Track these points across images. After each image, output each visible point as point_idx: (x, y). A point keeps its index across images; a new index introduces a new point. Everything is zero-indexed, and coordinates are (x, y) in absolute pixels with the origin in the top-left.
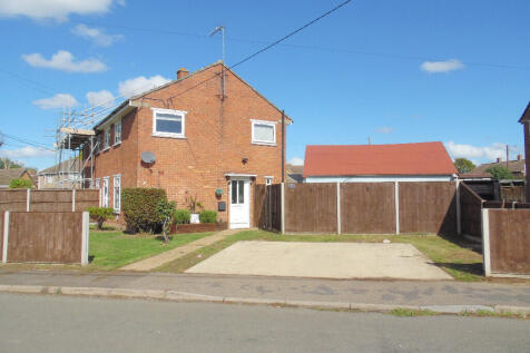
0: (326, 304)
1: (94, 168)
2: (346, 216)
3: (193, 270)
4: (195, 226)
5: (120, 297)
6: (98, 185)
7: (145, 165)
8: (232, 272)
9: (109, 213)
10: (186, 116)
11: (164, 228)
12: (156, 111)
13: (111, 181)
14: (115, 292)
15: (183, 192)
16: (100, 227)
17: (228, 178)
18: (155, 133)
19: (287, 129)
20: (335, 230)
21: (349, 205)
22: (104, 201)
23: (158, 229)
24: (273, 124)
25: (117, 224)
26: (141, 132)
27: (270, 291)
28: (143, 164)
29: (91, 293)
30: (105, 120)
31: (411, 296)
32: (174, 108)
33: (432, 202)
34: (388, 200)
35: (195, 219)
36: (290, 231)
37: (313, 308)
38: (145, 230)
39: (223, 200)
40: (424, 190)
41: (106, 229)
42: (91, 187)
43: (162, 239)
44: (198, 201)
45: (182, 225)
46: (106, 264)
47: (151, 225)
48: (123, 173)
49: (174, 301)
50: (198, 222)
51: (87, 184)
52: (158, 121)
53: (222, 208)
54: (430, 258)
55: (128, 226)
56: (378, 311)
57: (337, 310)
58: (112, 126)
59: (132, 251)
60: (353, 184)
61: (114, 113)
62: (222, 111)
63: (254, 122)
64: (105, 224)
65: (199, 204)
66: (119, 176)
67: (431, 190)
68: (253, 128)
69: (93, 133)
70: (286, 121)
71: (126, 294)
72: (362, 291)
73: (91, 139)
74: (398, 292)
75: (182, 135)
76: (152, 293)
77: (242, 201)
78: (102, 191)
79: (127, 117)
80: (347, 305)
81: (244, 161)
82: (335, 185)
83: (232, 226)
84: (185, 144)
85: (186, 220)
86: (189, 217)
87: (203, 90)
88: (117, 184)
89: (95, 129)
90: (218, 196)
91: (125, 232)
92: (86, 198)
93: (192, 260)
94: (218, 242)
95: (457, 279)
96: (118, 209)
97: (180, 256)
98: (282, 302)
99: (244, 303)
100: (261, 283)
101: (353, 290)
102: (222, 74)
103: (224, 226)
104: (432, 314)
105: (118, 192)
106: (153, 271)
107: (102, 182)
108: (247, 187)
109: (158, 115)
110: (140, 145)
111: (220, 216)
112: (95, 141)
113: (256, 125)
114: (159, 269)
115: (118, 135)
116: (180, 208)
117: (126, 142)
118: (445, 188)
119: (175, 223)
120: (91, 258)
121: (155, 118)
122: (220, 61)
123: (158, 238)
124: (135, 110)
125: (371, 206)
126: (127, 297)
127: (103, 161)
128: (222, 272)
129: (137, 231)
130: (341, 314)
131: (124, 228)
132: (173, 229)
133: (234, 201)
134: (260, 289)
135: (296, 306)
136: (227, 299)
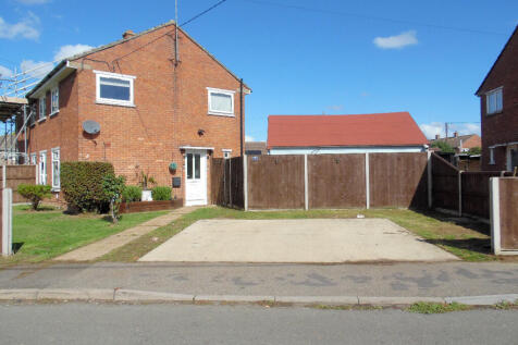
0: (328, 299)
1: (28, 142)
2: (314, 190)
3: (149, 257)
4: (147, 204)
5: (51, 301)
6: (34, 161)
7: (87, 135)
8: (198, 259)
9: (46, 191)
10: (135, 81)
11: (112, 207)
12: (99, 74)
13: (49, 156)
14: (44, 294)
15: (132, 167)
16: (35, 207)
17: (183, 151)
18: (99, 99)
19: (246, 99)
20: (303, 205)
21: (316, 178)
22: (41, 178)
23: (104, 208)
24: (231, 93)
25: (57, 203)
26: (82, 99)
27: (251, 284)
28: (86, 135)
29: (9, 297)
30: (39, 86)
31: (425, 283)
32: (121, 73)
33: (403, 174)
34: (358, 173)
35: (147, 196)
36: (253, 207)
37: (313, 306)
38: (90, 209)
39: (178, 175)
40: (396, 161)
41: (42, 209)
42: (27, 163)
43: (109, 219)
44: (150, 176)
45: (133, 203)
46: (37, 253)
47: (97, 204)
48: (61, 146)
49: (126, 303)
50: (150, 199)
51: (21, 160)
52: (102, 86)
53: (177, 184)
54: (418, 234)
55: (69, 206)
56: (395, 307)
57: (344, 307)
58: (48, 93)
59: (73, 235)
60: (321, 156)
61: (49, 76)
62: (176, 78)
63: (210, 90)
64: (42, 204)
65: (152, 181)
66: (57, 149)
67: (402, 161)
68: (210, 97)
69: (26, 101)
70: (244, 90)
71: (59, 297)
72: (365, 279)
73: (24, 108)
74: (406, 279)
75: (130, 103)
76: (96, 293)
77: (198, 176)
78: (39, 168)
79: (65, 80)
80: (353, 300)
81: (200, 133)
82: (302, 157)
83: (188, 204)
84: (134, 113)
85: (137, 198)
86: (141, 195)
87: (153, 53)
88: (56, 158)
89: (27, 97)
90: (172, 171)
91: (65, 213)
92: (20, 175)
93: (146, 244)
94: (175, 222)
95: (465, 259)
96: (57, 187)
97: (131, 239)
98: (271, 298)
99: (223, 303)
100: (238, 273)
101: (352, 277)
102: (175, 35)
103: (178, 203)
104: (464, 308)
105: (56, 167)
106: (98, 260)
107: (38, 157)
108: (204, 161)
109: (102, 79)
110: (81, 113)
111: (175, 193)
112: (29, 110)
113: (212, 94)
114: (106, 258)
115: (55, 103)
116: (130, 184)
117: (64, 109)
118: (416, 159)
119: (124, 201)
120: (16, 247)
121: (98, 83)
122: (172, 21)
123: (106, 219)
124: (74, 73)
125: (340, 179)
126: (60, 302)
127: (38, 133)
128: (186, 259)
129: (80, 211)
130: (351, 313)
131: (65, 208)
132: (122, 208)
133: (190, 176)
134: (237, 281)
135: (290, 304)
136: (198, 298)
